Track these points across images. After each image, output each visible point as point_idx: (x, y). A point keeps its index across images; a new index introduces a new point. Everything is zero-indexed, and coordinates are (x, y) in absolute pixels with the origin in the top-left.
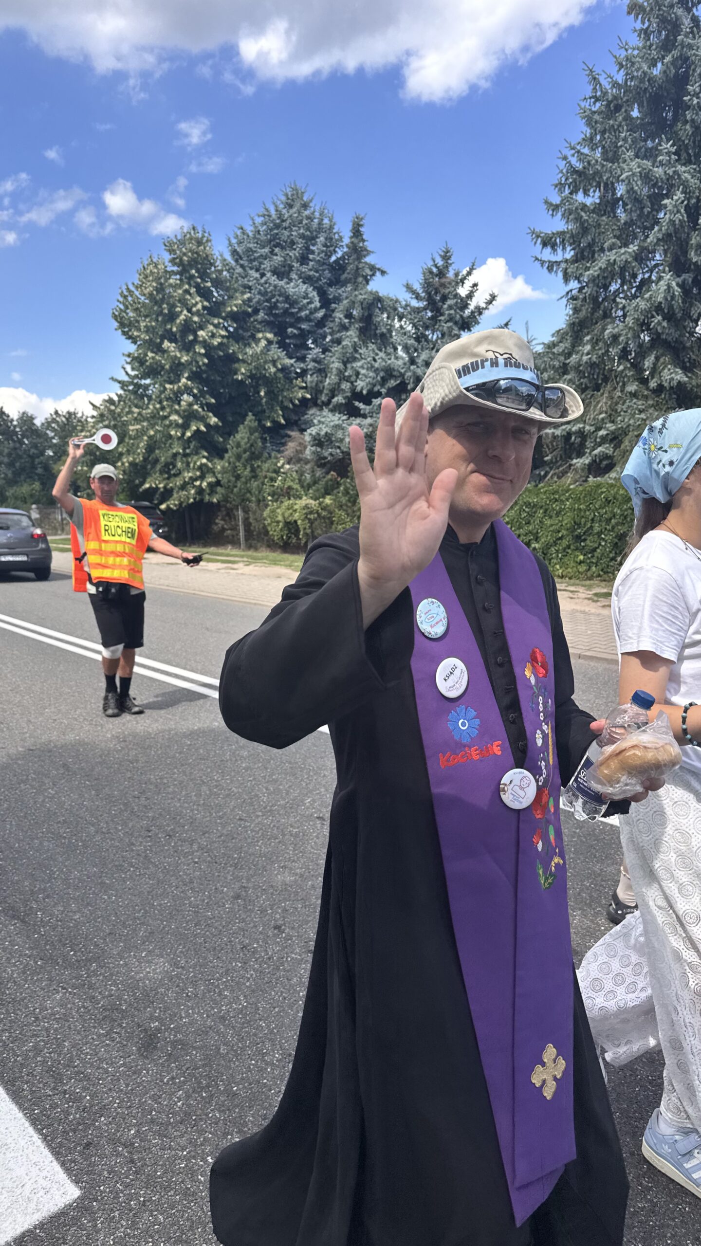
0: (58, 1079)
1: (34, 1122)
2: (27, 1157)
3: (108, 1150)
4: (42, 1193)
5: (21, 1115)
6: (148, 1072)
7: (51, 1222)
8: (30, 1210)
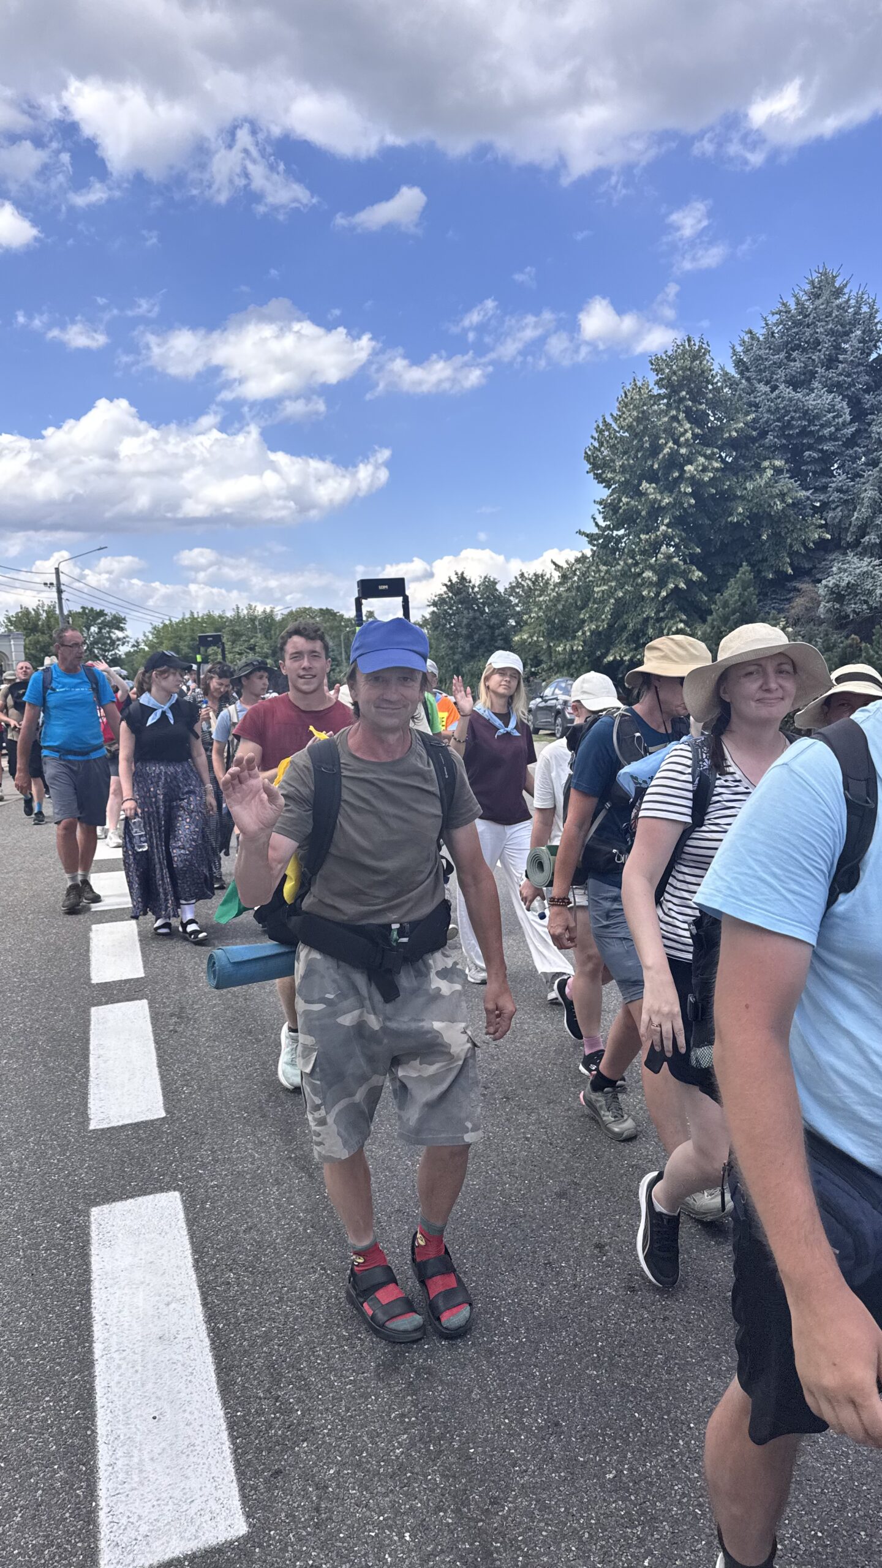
0: (276, 1380)
1: (232, 1426)
2: (209, 1468)
3: (297, 1486)
4: (207, 1517)
5: (221, 1413)
6: (376, 1399)
7: (203, 1557)
8: (187, 1535)
